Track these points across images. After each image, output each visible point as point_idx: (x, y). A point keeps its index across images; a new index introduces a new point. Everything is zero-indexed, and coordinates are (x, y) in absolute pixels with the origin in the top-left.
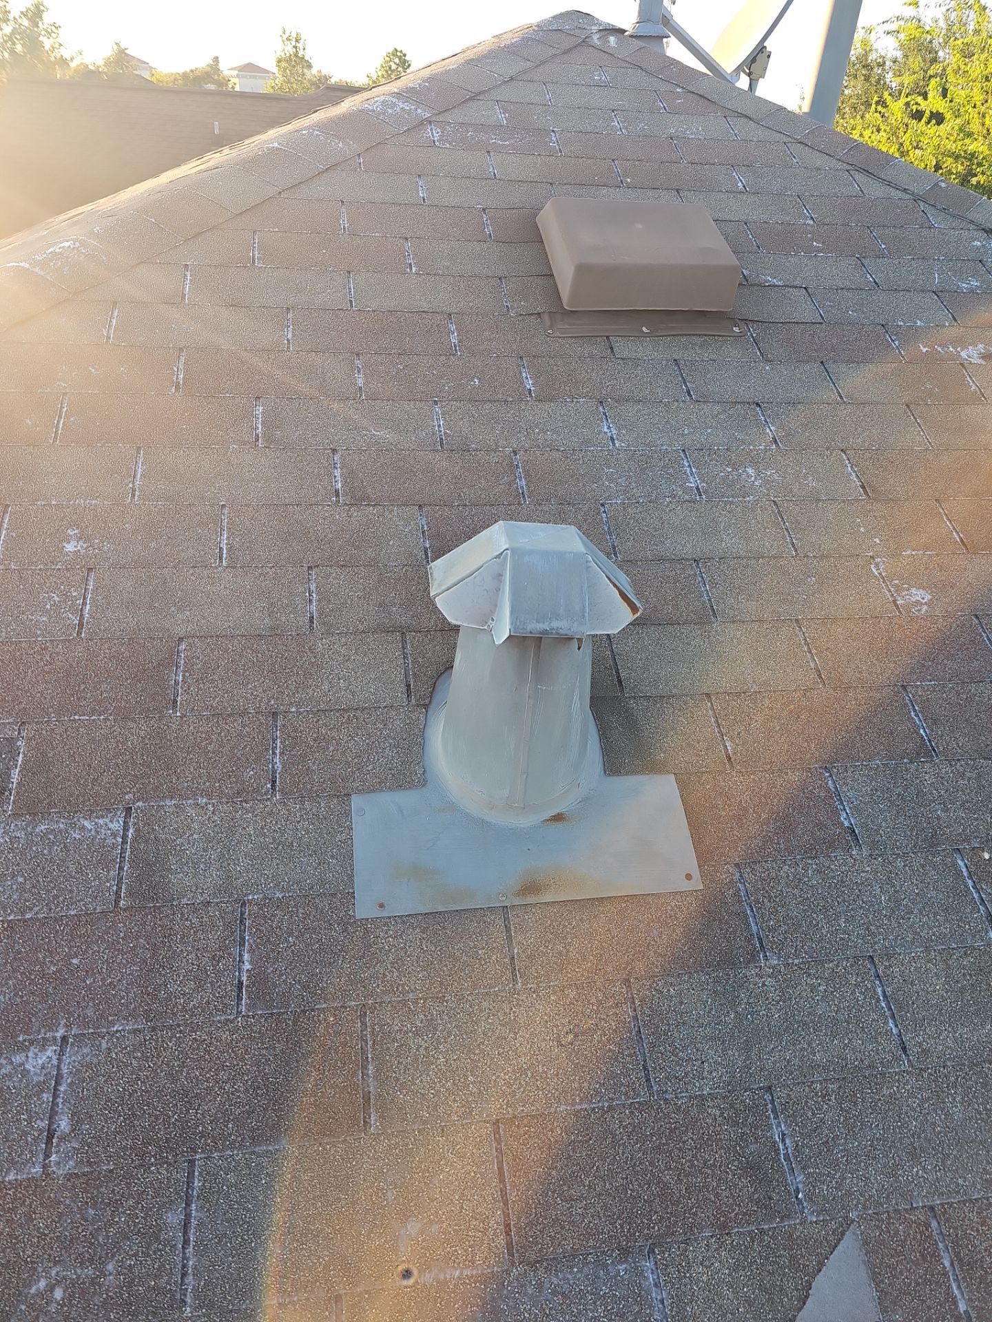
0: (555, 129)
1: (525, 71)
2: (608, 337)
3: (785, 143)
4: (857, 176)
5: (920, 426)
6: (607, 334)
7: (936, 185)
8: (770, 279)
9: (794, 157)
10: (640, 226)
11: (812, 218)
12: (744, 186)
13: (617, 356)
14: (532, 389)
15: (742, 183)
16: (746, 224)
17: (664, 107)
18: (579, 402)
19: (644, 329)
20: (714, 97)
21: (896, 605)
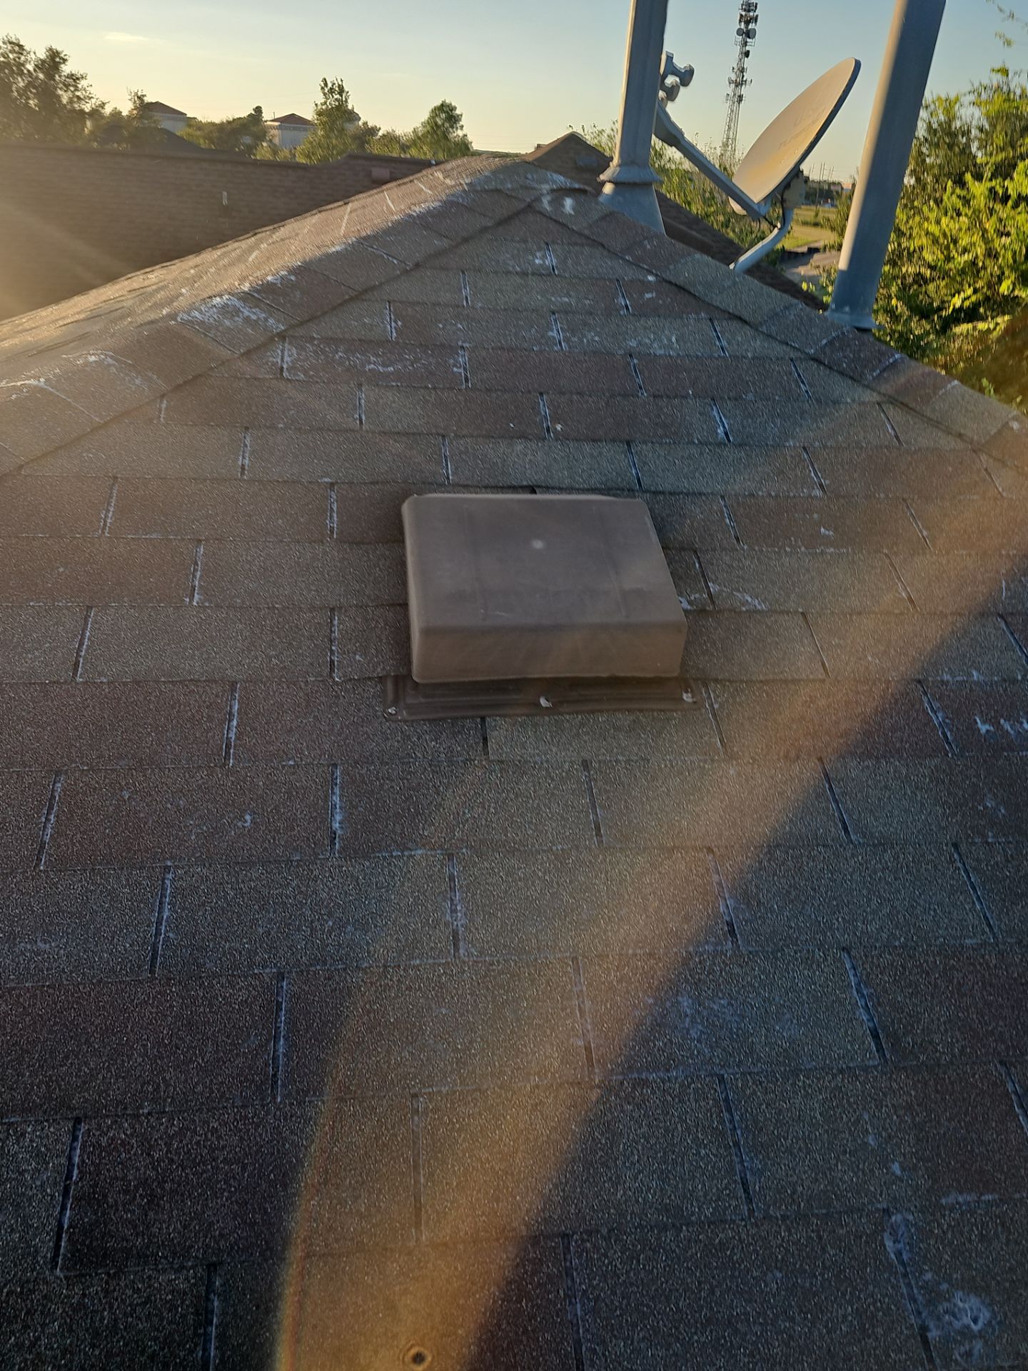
0: (464, 345)
1: (440, 253)
2: (483, 719)
3: (792, 360)
4: (891, 411)
5: (974, 888)
6: (483, 713)
7: (1006, 425)
8: (749, 599)
9: (803, 382)
10: (538, 545)
11: (821, 485)
12: (726, 434)
13: (492, 758)
14: (339, 832)
15: (724, 427)
16: (723, 497)
17: (627, 306)
18: (412, 856)
19: (543, 702)
20: (699, 290)
21: (925, 1341)
